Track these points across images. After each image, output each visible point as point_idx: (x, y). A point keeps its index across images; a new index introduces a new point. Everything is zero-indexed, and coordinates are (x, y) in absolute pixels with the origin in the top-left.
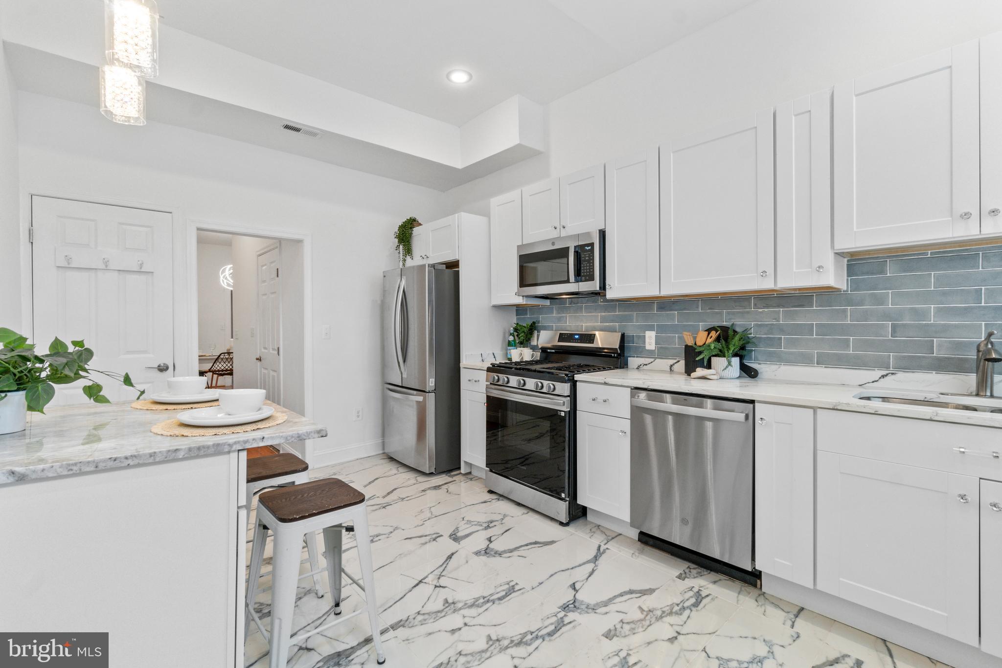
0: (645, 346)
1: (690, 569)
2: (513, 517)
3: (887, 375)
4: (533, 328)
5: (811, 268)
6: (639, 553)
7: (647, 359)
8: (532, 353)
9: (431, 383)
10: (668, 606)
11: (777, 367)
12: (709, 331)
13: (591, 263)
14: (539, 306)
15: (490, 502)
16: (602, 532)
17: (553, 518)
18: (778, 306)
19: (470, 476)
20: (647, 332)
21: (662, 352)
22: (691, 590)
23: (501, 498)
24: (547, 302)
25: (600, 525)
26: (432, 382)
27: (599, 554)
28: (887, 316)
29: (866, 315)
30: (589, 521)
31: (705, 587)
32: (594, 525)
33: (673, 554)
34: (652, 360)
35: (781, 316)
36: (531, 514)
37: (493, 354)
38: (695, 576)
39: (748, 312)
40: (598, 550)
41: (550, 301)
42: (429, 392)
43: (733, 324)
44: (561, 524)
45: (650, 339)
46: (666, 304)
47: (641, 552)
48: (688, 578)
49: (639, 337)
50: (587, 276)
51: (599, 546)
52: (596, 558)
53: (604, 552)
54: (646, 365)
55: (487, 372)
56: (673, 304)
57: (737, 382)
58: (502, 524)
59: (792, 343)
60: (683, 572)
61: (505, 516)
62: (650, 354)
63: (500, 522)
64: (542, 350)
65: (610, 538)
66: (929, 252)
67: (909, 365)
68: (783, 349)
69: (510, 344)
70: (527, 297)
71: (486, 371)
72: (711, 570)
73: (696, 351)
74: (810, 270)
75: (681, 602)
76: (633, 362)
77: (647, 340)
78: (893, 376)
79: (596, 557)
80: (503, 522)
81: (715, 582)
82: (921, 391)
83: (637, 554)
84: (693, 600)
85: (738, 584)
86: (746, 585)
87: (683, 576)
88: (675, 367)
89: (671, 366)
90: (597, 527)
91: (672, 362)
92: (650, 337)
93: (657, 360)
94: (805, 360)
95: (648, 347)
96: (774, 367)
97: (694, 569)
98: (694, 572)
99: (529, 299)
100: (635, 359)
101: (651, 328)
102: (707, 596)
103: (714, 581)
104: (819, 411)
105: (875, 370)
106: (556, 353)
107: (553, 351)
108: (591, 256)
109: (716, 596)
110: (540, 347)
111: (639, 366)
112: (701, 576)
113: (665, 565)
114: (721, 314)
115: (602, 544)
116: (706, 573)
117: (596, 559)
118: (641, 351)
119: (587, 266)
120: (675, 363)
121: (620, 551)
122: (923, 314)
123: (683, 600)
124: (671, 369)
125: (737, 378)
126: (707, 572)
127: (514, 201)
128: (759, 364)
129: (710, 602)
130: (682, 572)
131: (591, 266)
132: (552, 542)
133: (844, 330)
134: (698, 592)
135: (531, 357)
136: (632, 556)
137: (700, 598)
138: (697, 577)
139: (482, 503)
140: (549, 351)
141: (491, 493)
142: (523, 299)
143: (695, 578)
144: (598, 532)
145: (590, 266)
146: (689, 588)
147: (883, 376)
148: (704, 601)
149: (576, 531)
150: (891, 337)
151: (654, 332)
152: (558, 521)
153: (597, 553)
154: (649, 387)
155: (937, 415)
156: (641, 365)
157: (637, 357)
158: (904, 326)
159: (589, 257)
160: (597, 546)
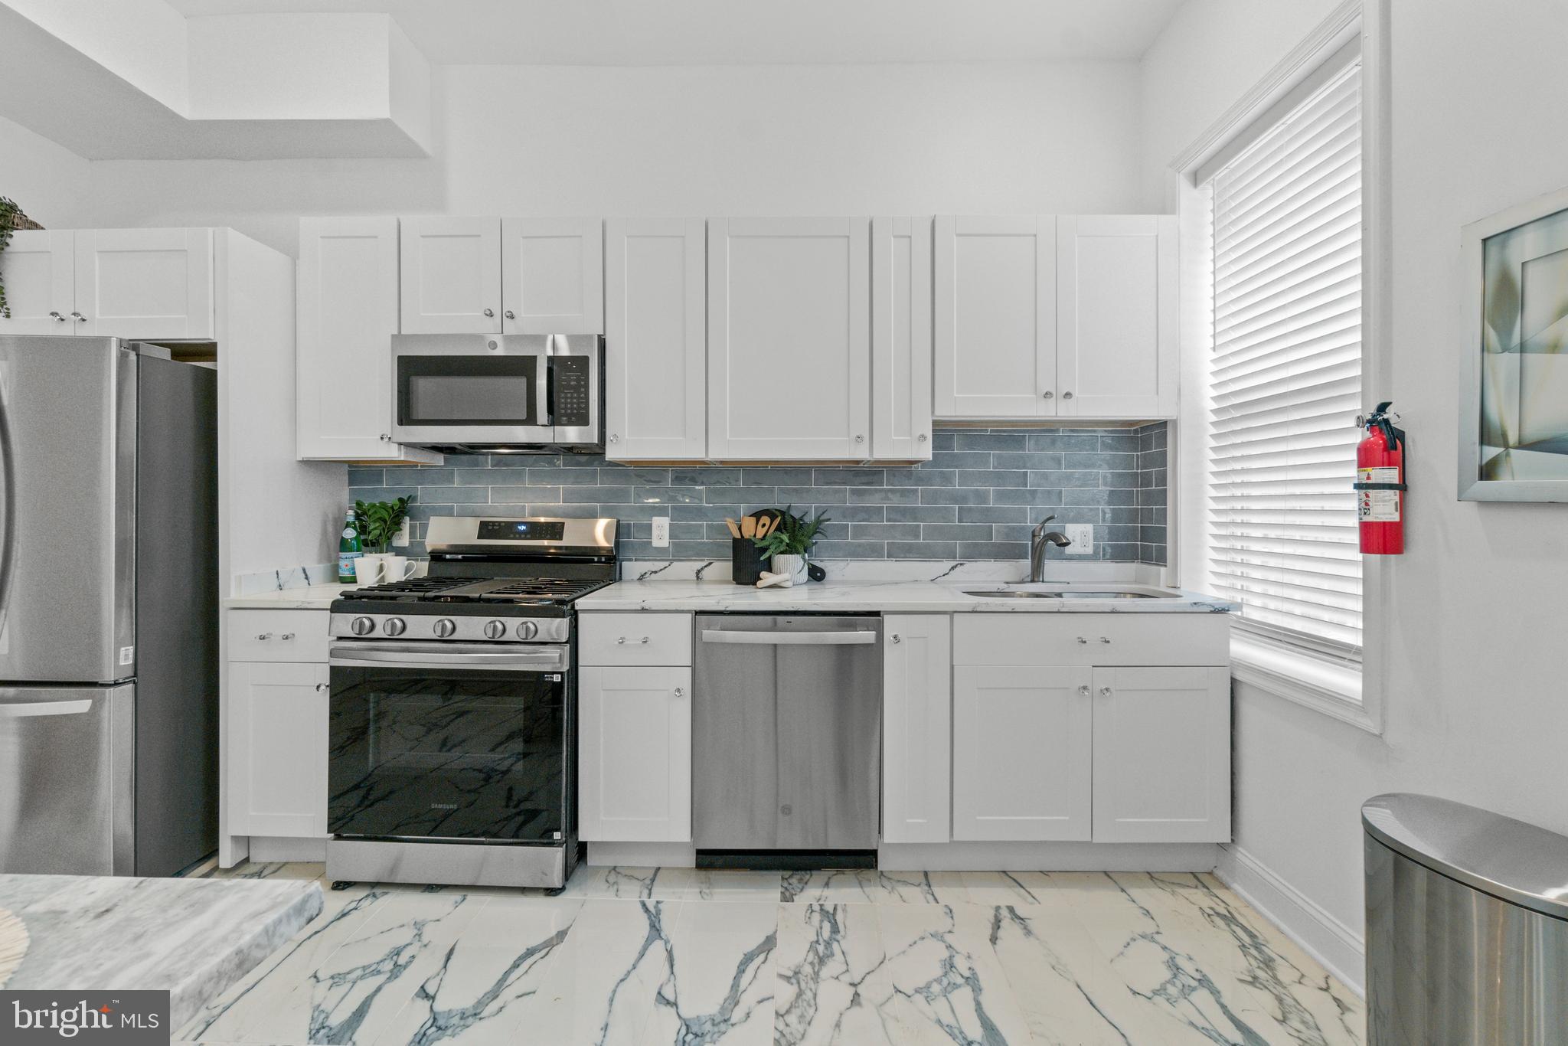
0: (651, 542)
1: (786, 879)
2: (438, 920)
3: (956, 566)
4: (400, 511)
5: (911, 435)
6: (709, 888)
7: (656, 563)
8: (407, 562)
9: (119, 658)
10: (809, 951)
11: (845, 563)
12: (758, 515)
13: (582, 393)
14: (417, 466)
15: (356, 909)
16: (632, 877)
17: (525, 888)
18: (844, 483)
19: (252, 869)
20: (655, 519)
21: (679, 551)
22: (812, 911)
23: (378, 891)
24: (439, 459)
25: (615, 867)
26: (126, 656)
27: (653, 919)
28: (955, 498)
29: (934, 497)
30: (593, 867)
31: (823, 899)
32: (607, 870)
33: (755, 868)
34: (667, 563)
35: (845, 496)
36: (473, 898)
37: (304, 570)
38: (800, 886)
39: (808, 491)
40: (646, 912)
41: (445, 459)
42: (116, 684)
43: (789, 506)
44: (551, 892)
45: (661, 531)
46: (687, 473)
47: (710, 884)
48: (796, 894)
49: (638, 526)
50: (572, 414)
51: (644, 905)
52: (655, 930)
53: (659, 911)
54: (656, 572)
55: (332, 612)
56: (700, 474)
57: (805, 588)
58: (425, 946)
59: (859, 532)
60: (783, 890)
61: (419, 926)
62: (660, 554)
63: (417, 944)
64: (431, 556)
65: (648, 882)
66: (989, 429)
67: (974, 554)
68: (849, 540)
69: (344, 545)
70: (409, 446)
71: (329, 611)
72: (810, 870)
73: (756, 546)
74: (909, 438)
75: (818, 935)
76: (631, 568)
77: (655, 532)
78: (962, 567)
79: (654, 926)
80: (425, 939)
81: (827, 885)
82: (993, 582)
83: (707, 891)
84: (827, 926)
85: (850, 875)
86: (859, 871)
87: (787, 894)
88: (705, 574)
89: (699, 572)
90: (613, 872)
91: (699, 565)
92: (660, 527)
93: (675, 563)
94: (872, 552)
95: (656, 543)
96: (842, 564)
97: (790, 877)
98: (794, 880)
99: (413, 451)
100: (633, 563)
101: (660, 511)
102: (835, 909)
103: (824, 883)
104: (956, 616)
105: (942, 561)
106: (464, 560)
107: (460, 557)
108: (583, 380)
109: (843, 903)
110: (429, 551)
111: (642, 576)
112: (806, 883)
113: (754, 890)
114: (772, 491)
115: (645, 898)
116: (808, 877)
117: (658, 930)
118: (646, 551)
119: (572, 398)
120: (705, 567)
121: (680, 898)
122: (982, 497)
123: (817, 932)
124: (698, 577)
125: (805, 583)
126: (807, 874)
127: (376, 237)
128: (821, 561)
129: (845, 917)
130: (780, 890)
131: (582, 398)
132: (561, 935)
133: (913, 513)
134: (822, 910)
135: (403, 573)
136: (702, 897)
137: (831, 917)
138: (803, 887)
139: (339, 919)
140: (448, 556)
141: (343, 889)
142: (400, 450)
143: (802, 890)
144: (622, 880)
145: (579, 398)
146: (808, 910)
147: (953, 568)
148: (839, 917)
149: (586, 895)
150: (959, 522)
151: (667, 518)
152: (541, 888)
153: (649, 918)
154: (727, 609)
155: (1063, 607)
156: (645, 573)
157: (636, 560)
158: (970, 509)
159: (578, 380)
160: (639, 906)
